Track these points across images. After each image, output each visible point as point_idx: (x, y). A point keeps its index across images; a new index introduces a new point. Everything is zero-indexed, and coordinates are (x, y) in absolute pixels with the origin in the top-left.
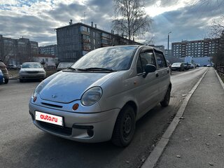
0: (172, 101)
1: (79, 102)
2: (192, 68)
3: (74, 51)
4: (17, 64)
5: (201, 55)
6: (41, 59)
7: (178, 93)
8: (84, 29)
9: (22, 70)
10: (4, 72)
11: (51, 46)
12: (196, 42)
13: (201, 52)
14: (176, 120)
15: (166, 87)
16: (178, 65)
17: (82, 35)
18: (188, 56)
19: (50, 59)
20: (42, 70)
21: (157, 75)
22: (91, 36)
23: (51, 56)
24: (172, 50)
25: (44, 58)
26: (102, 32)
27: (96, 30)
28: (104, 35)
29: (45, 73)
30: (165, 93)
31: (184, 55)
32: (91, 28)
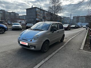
2: (80, 27)
3: (33, 18)
4: (10, 22)
5: (85, 22)
8: (37, 9)
9: (13, 25)
11: (24, 16)
12: (83, 16)
14: (63, 46)
16: (74, 26)
17: (36, 12)
18: (79, 22)
19: (23, 21)
22: (40, 13)
23: (24, 20)
24: (73, 19)
25: (21, 20)
26: (44, 11)
27: (42, 10)
28: (45, 12)
31: (78, 22)
32: (40, 9)
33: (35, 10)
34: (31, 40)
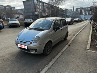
2: (83, 21)
3: (32, 12)
4: (6, 18)
8: (36, 1)
9: (10, 22)
11: (21, 9)
12: (87, 8)
13: (89, 13)
14: (67, 46)
16: (77, 19)
17: (35, 4)
18: (82, 14)
19: (21, 15)
20: (18, 22)
21: (61, 30)
22: (39, 5)
24: (76, 12)
25: (18, 15)
26: (44, 3)
27: (41, 2)
28: (45, 4)
29: (19, 24)
30: (65, 35)
31: (81, 14)
32: (39, 1)
33: (33, 2)
34: (31, 43)
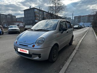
0: (74, 43)
1: (35, 44)
2: (83, 28)
3: (32, 20)
4: (7, 26)
6: (17, 23)
7: (77, 39)
8: (36, 10)
9: (10, 28)
10: (2, 29)
11: (22, 18)
12: (85, 16)
13: (87, 21)
14: (75, 51)
15: (71, 37)
16: (76, 26)
17: (35, 13)
18: (81, 22)
20: (18, 28)
21: (67, 32)
22: (39, 14)
23: (21, 22)
24: (74, 20)
25: (19, 23)
26: (43, 11)
27: (41, 11)
28: (44, 13)
29: (19, 30)
32: (39, 10)
33: (33, 10)
